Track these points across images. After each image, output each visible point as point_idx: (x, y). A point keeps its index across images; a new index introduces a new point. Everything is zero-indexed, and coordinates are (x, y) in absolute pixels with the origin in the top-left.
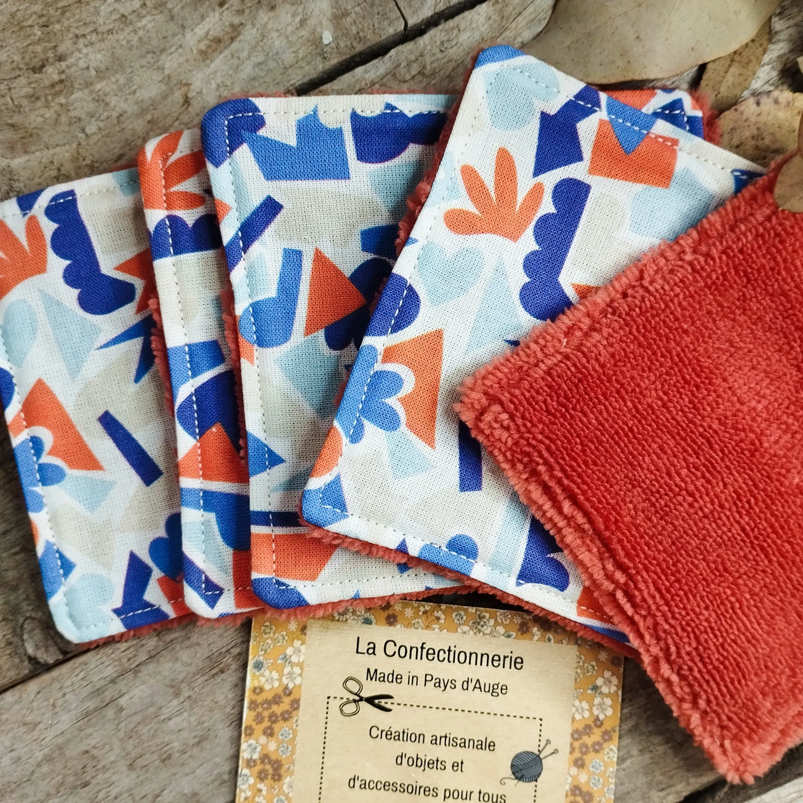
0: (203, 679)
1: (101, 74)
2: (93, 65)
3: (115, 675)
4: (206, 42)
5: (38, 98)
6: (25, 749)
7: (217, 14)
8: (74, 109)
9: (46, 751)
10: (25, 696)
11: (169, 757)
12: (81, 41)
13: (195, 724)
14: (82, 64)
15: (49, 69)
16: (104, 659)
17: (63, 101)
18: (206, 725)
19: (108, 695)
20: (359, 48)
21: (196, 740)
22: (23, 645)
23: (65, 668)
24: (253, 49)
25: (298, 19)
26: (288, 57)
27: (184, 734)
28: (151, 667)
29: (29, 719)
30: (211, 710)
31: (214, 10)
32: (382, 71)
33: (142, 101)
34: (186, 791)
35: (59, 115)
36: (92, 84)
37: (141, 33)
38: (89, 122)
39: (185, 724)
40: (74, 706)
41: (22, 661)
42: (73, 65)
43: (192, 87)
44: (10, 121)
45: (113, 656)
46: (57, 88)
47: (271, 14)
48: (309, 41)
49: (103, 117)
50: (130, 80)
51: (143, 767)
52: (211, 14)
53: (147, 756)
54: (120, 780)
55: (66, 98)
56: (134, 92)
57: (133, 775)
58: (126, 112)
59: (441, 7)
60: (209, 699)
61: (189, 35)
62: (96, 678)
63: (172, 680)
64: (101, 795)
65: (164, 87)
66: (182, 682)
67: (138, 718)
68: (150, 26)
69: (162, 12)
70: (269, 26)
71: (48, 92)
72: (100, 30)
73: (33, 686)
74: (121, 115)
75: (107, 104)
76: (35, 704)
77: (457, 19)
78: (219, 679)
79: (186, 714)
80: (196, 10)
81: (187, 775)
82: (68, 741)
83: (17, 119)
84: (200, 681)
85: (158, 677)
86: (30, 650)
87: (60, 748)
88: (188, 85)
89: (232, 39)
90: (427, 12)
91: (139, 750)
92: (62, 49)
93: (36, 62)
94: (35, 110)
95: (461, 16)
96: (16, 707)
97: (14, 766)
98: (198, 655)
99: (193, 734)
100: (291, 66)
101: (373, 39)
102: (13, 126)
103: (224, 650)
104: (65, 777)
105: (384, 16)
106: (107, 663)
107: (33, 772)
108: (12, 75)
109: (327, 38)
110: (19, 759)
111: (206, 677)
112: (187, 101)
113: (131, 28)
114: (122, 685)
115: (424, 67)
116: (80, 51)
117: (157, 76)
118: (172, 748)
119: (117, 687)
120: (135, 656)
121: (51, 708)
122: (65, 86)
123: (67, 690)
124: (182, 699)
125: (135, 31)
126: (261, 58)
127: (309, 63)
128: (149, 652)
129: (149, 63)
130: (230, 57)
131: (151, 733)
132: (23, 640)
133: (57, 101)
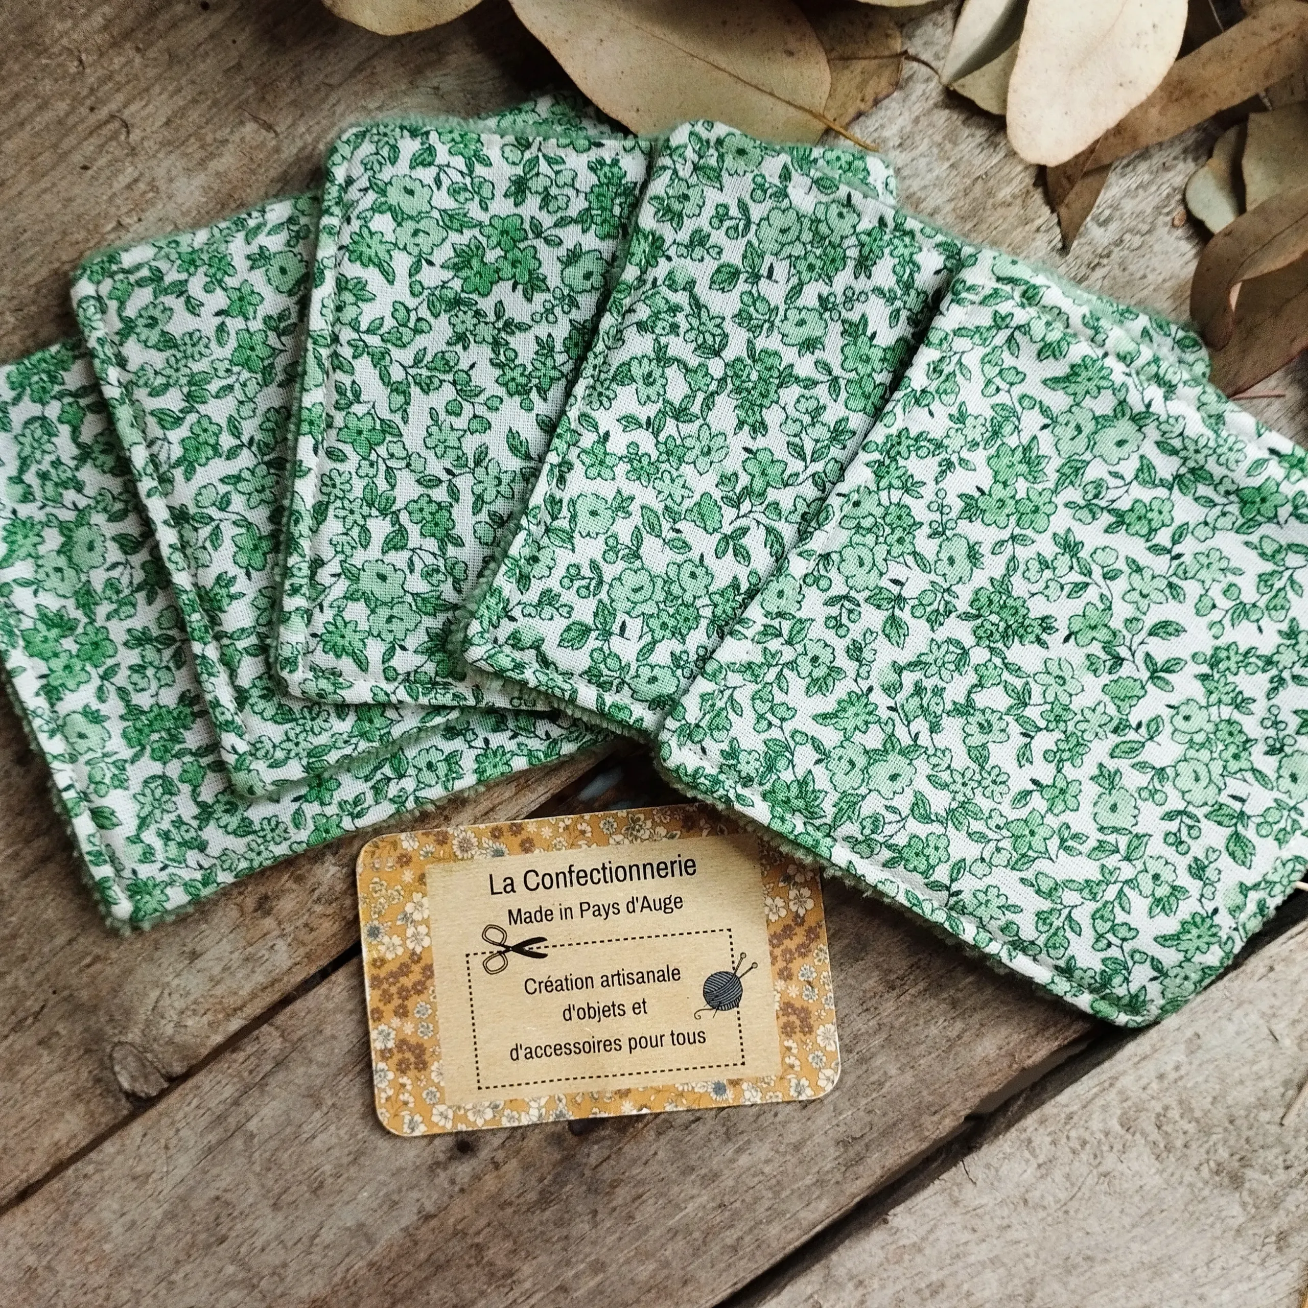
6: (140, 1210)
9: (166, 1206)
10: (128, 1142)
18: (360, 1136)
19: (232, 1121)
22: (116, 1080)
23: (173, 1099)
29: (139, 1170)
39: (334, 1140)
40: (192, 1143)
41: (118, 1100)
53: (294, 1188)
54: (264, 1226)
57: (280, 1217)
62: (212, 1105)
64: (243, 1250)
67: (273, 1144)
73: (136, 1128)
76: (143, 1150)
82: (192, 1189)
86: (126, 1085)
87: (183, 1199)
96: (120, 1158)
97: (128, 1234)
99: (346, 1151)
104: (194, 1235)
106: (224, 1082)
107: (154, 1238)
110: (133, 1223)
114: (247, 1106)
119: (241, 1109)
121: (163, 1151)
123: (180, 1125)
132: (114, 1074)
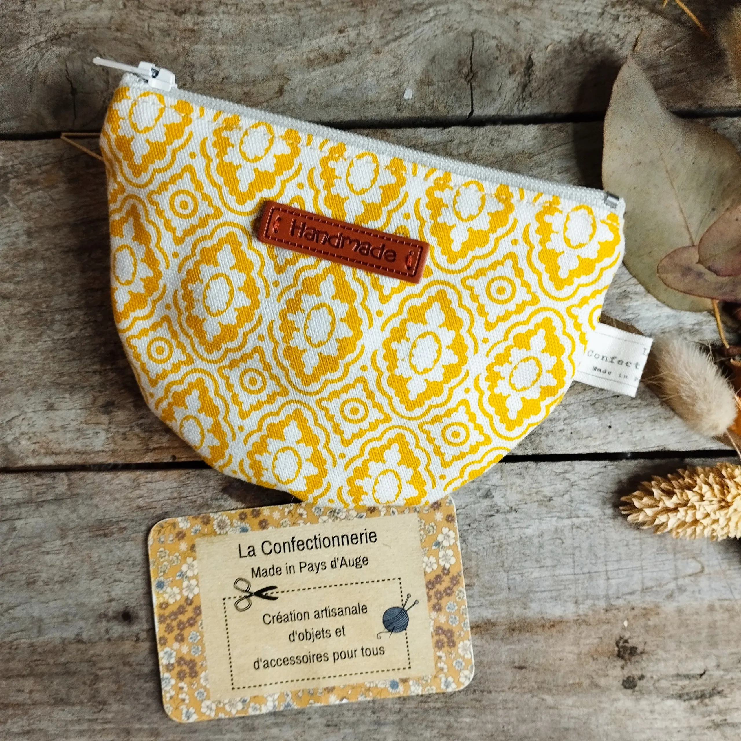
0: (88, 534)
1: (226, 39)
2: (223, 29)
3: (22, 501)
4: (316, 54)
5: (169, 35)
7: (334, 37)
8: (193, 56)
11: (34, 583)
12: (222, 8)
13: (66, 566)
14: (215, 25)
15: (188, 17)
16: (19, 484)
17: (187, 45)
20: (429, 113)
21: (61, 579)
24: (349, 76)
25: (392, 70)
26: (372, 95)
27: (54, 570)
28: (53, 507)
30: (83, 561)
31: (333, 33)
32: (438, 139)
33: (247, 75)
34: (34, 614)
35: (179, 55)
36: (215, 43)
37: (270, 23)
38: (200, 72)
42: (207, 22)
43: (290, 83)
44: (139, 42)
45: (27, 485)
46: (187, 34)
47: (374, 57)
48: (393, 89)
49: (211, 73)
50: (245, 55)
51: (10, 581)
52: (330, 35)
55: (191, 45)
56: (244, 66)
58: (231, 77)
59: (504, 112)
60: (85, 552)
61: (305, 43)
63: (64, 524)
65: (268, 72)
66: (71, 529)
68: (279, 21)
69: (293, 15)
70: (369, 66)
71: (179, 33)
72: (241, 6)
74: (226, 78)
75: (219, 65)
77: (511, 127)
78: (100, 540)
79: (62, 556)
80: (319, 26)
81: (42, 602)
83: (145, 42)
84: (85, 535)
85: (55, 517)
88: (288, 79)
89: (337, 61)
90: (491, 111)
91: (13, 567)
92: (205, 6)
93: (180, 7)
94: (162, 42)
95: (515, 126)
98: (93, 515)
100: (371, 103)
101: (442, 111)
102: (140, 46)
103: (115, 520)
105: (458, 98)
108: (157, 8)
109: (408, 95)
111: (91, 534)
112: (281, 91)
113: (264, 16)
115: (471, 151)
116: (217, 15)
117: (267, 62)
118: (40, 576)
120: (44, 493)
122: (194, 36)
124: (64, 542)
125: (266, 20)
126: (351, 85)
127: (386, 107)
128: (56, 495)
129: (265, 48)
130: (329, 74)
131: (29, 558)
133: (183, 44)
